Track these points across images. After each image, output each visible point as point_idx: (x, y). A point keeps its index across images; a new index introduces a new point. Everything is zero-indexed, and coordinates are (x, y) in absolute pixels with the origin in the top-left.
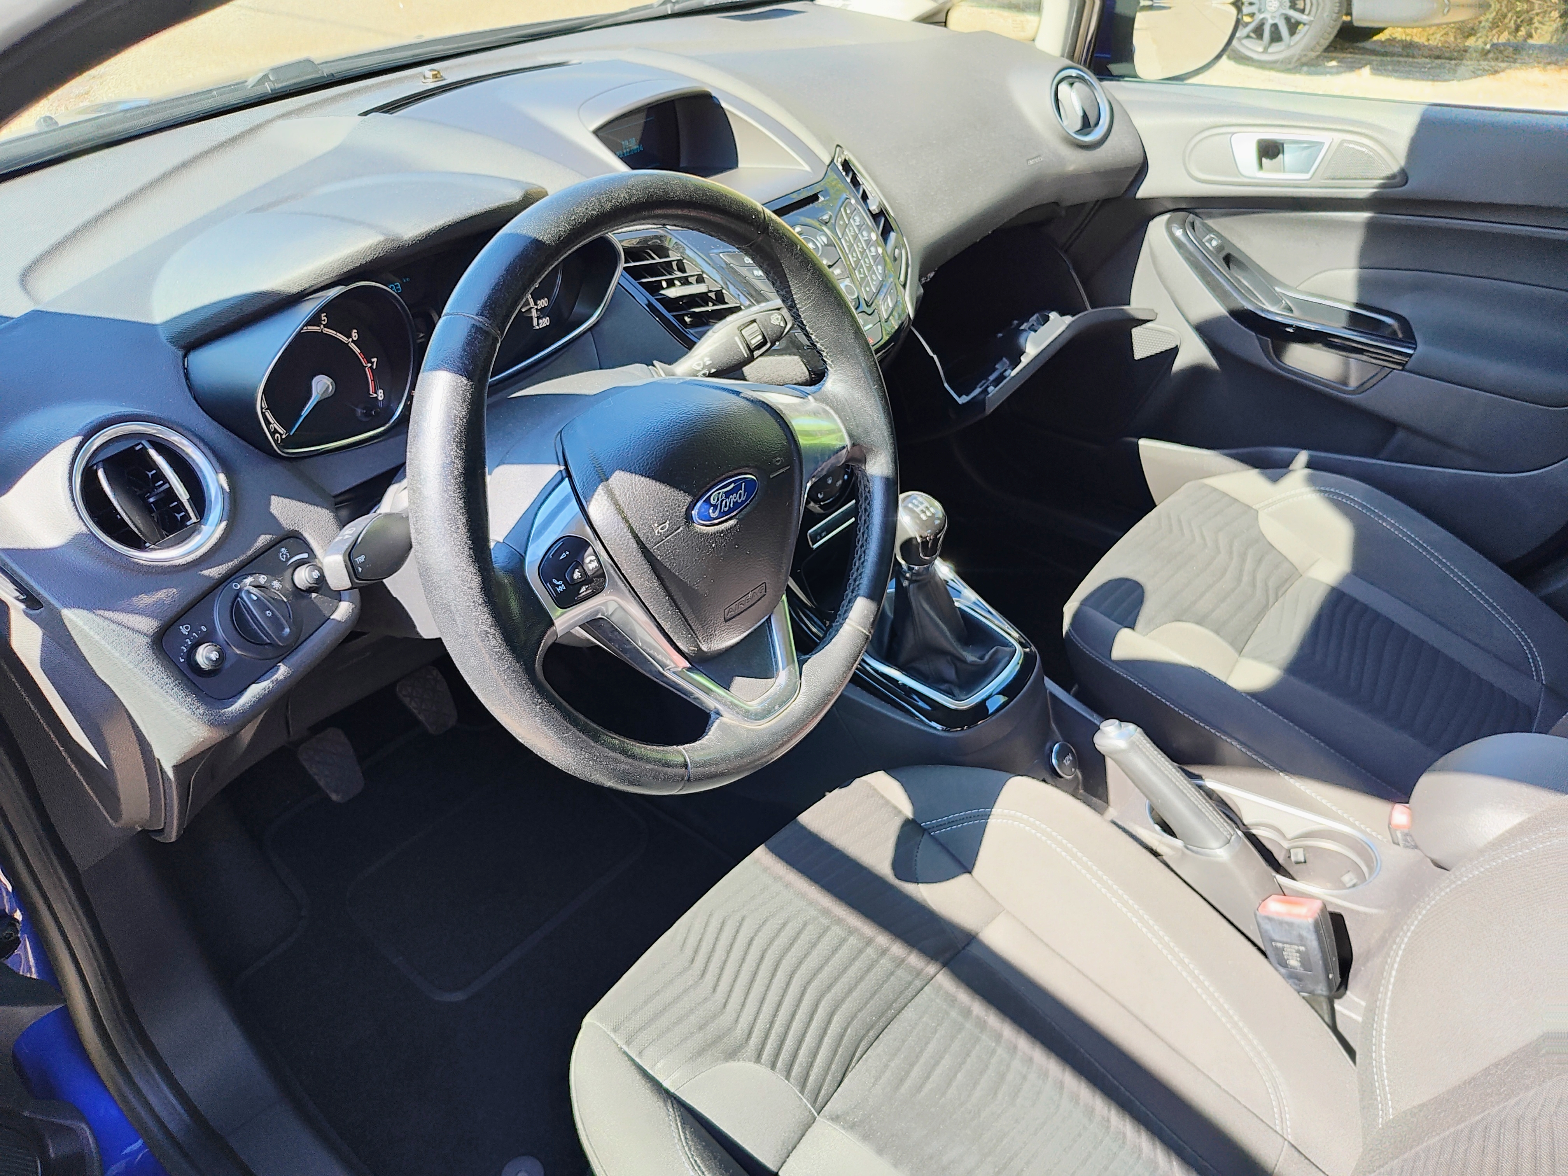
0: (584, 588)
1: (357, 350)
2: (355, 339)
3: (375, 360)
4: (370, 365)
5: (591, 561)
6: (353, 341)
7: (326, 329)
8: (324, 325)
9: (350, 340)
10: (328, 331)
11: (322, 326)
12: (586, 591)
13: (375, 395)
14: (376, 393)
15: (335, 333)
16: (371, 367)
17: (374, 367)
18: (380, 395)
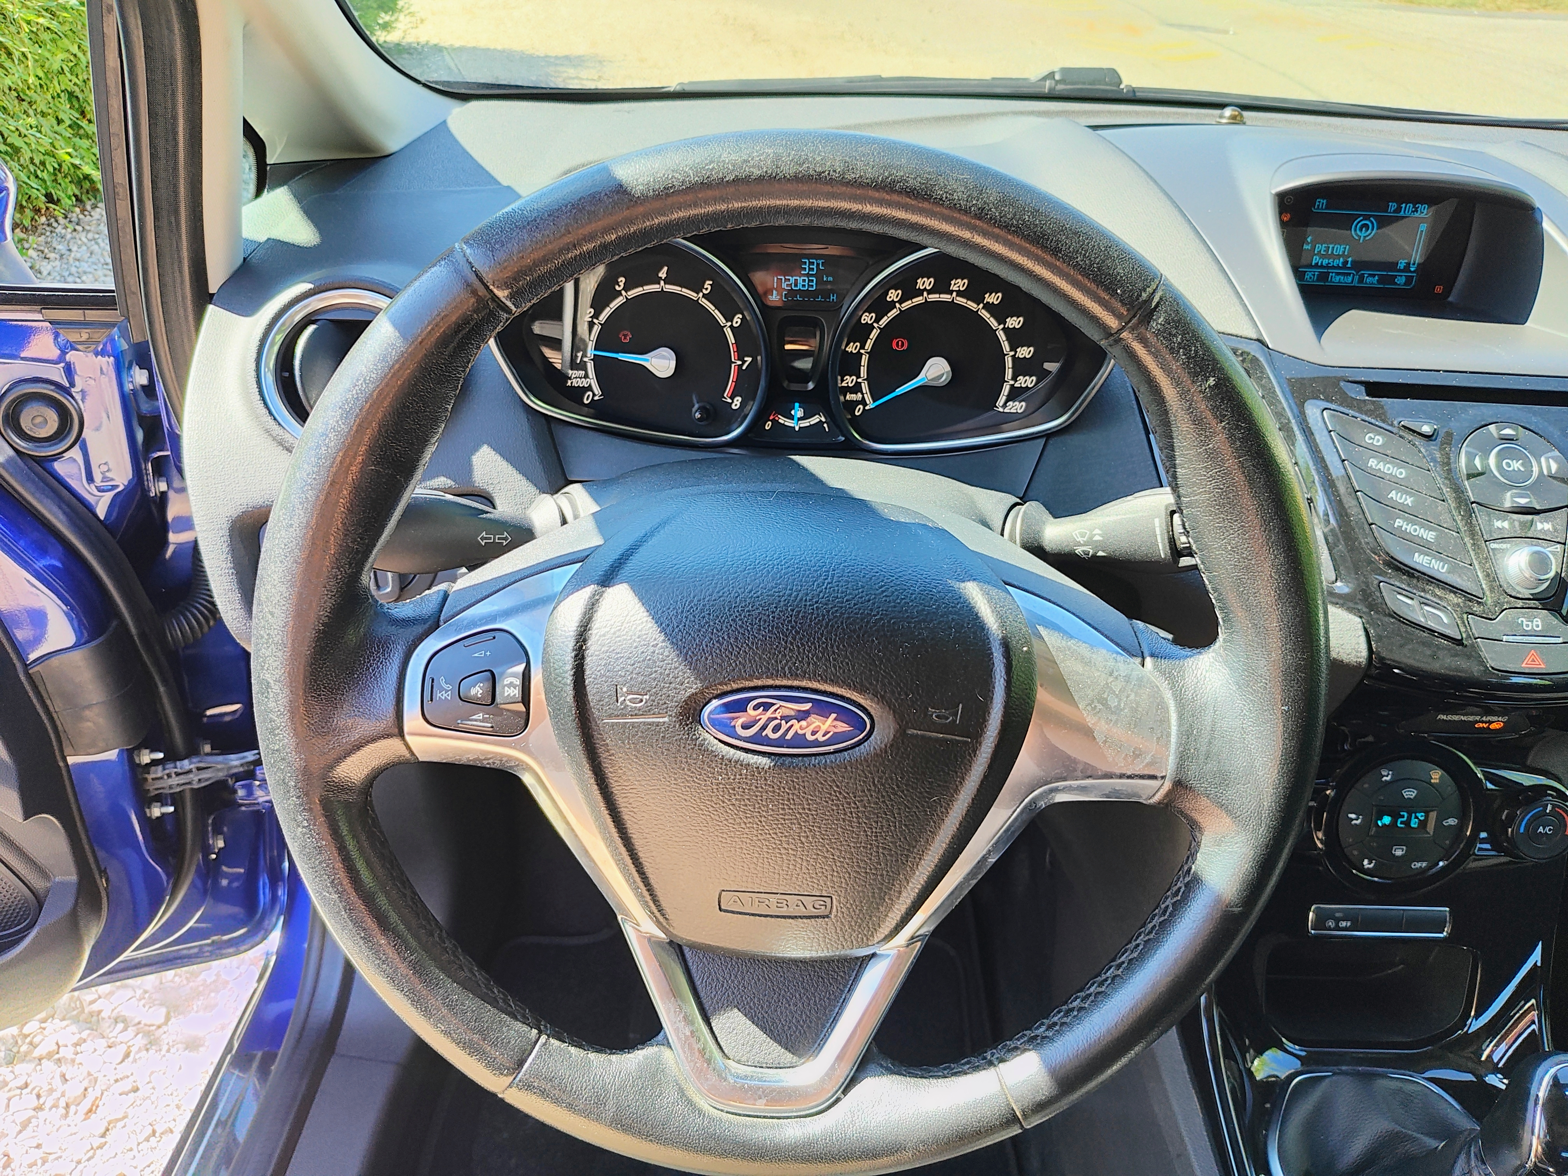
0: (480, 716)
1: (731, 339)
2: (735, 325)
3: (749, 359)
4: (739, 363)
5: (511, 685)
6: (731, 327)
7: (703, 300)
8: (704, 294)
9: (729, 324)
10: (705, 303)
11: (701, 295)
12: (480, 721)
13: (729, 401)
14: (732, 398)
15: (713, 308)
16: (740, 366)
17: (744, 368)
18: (737, 402)
